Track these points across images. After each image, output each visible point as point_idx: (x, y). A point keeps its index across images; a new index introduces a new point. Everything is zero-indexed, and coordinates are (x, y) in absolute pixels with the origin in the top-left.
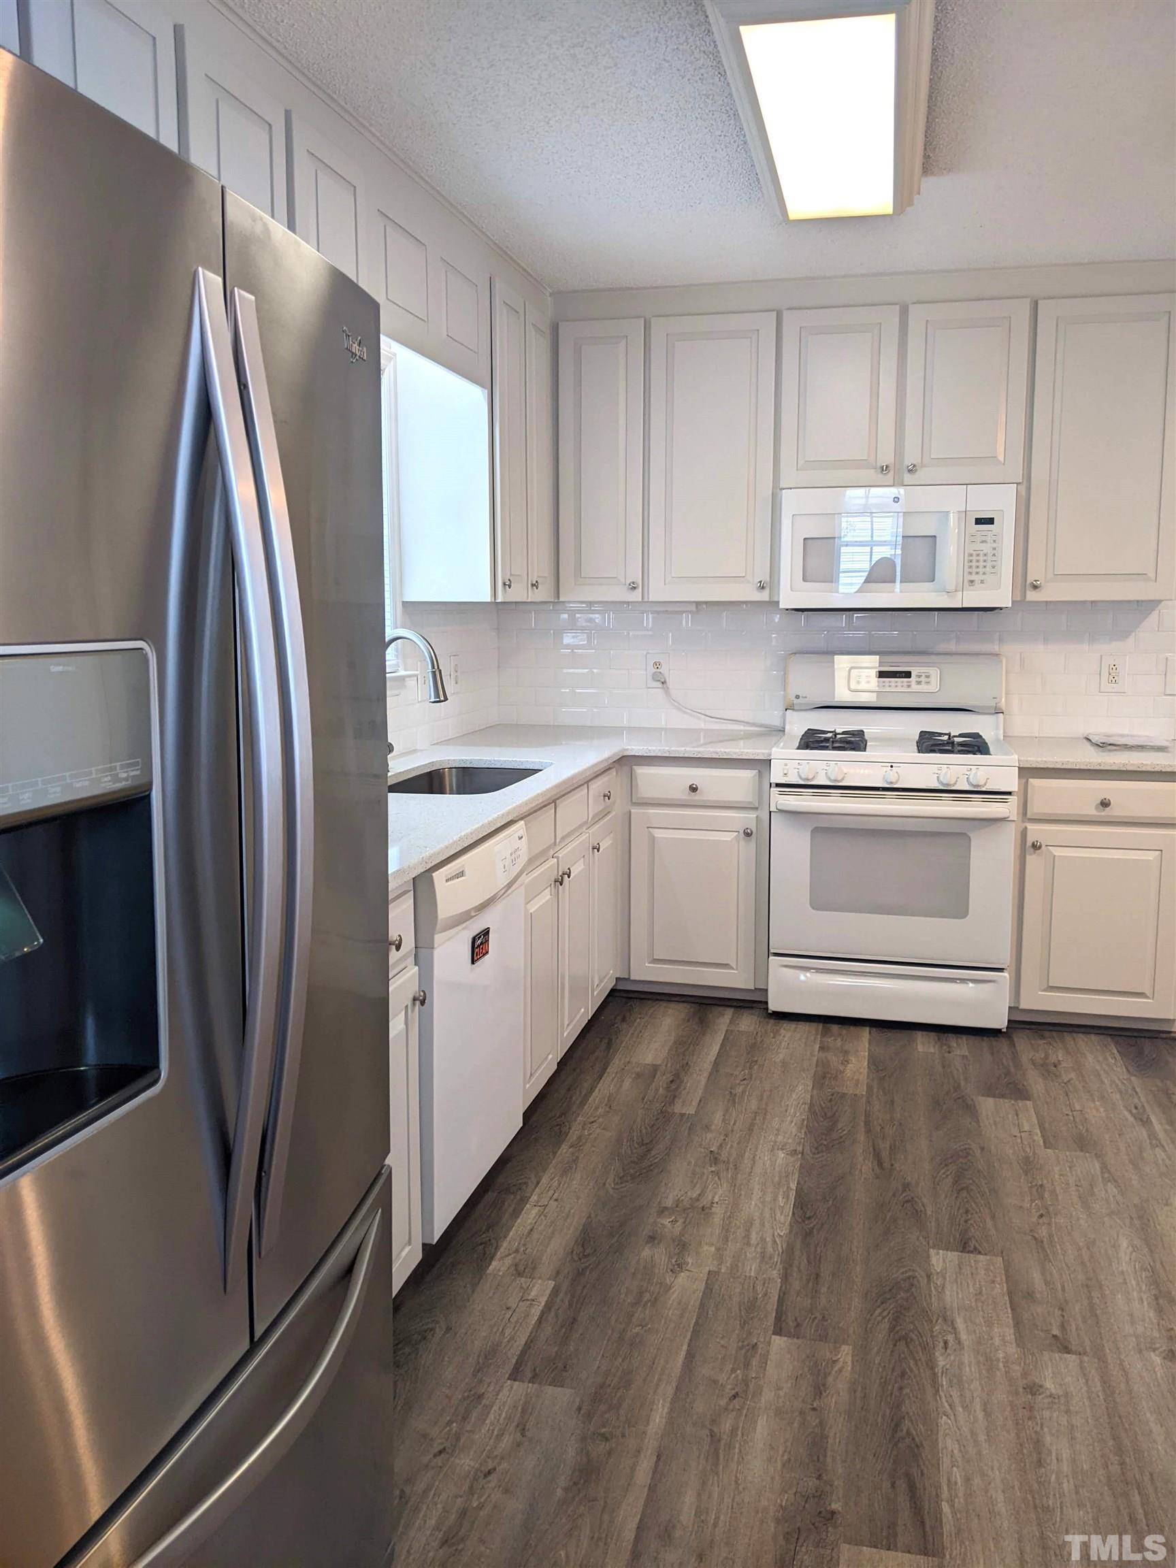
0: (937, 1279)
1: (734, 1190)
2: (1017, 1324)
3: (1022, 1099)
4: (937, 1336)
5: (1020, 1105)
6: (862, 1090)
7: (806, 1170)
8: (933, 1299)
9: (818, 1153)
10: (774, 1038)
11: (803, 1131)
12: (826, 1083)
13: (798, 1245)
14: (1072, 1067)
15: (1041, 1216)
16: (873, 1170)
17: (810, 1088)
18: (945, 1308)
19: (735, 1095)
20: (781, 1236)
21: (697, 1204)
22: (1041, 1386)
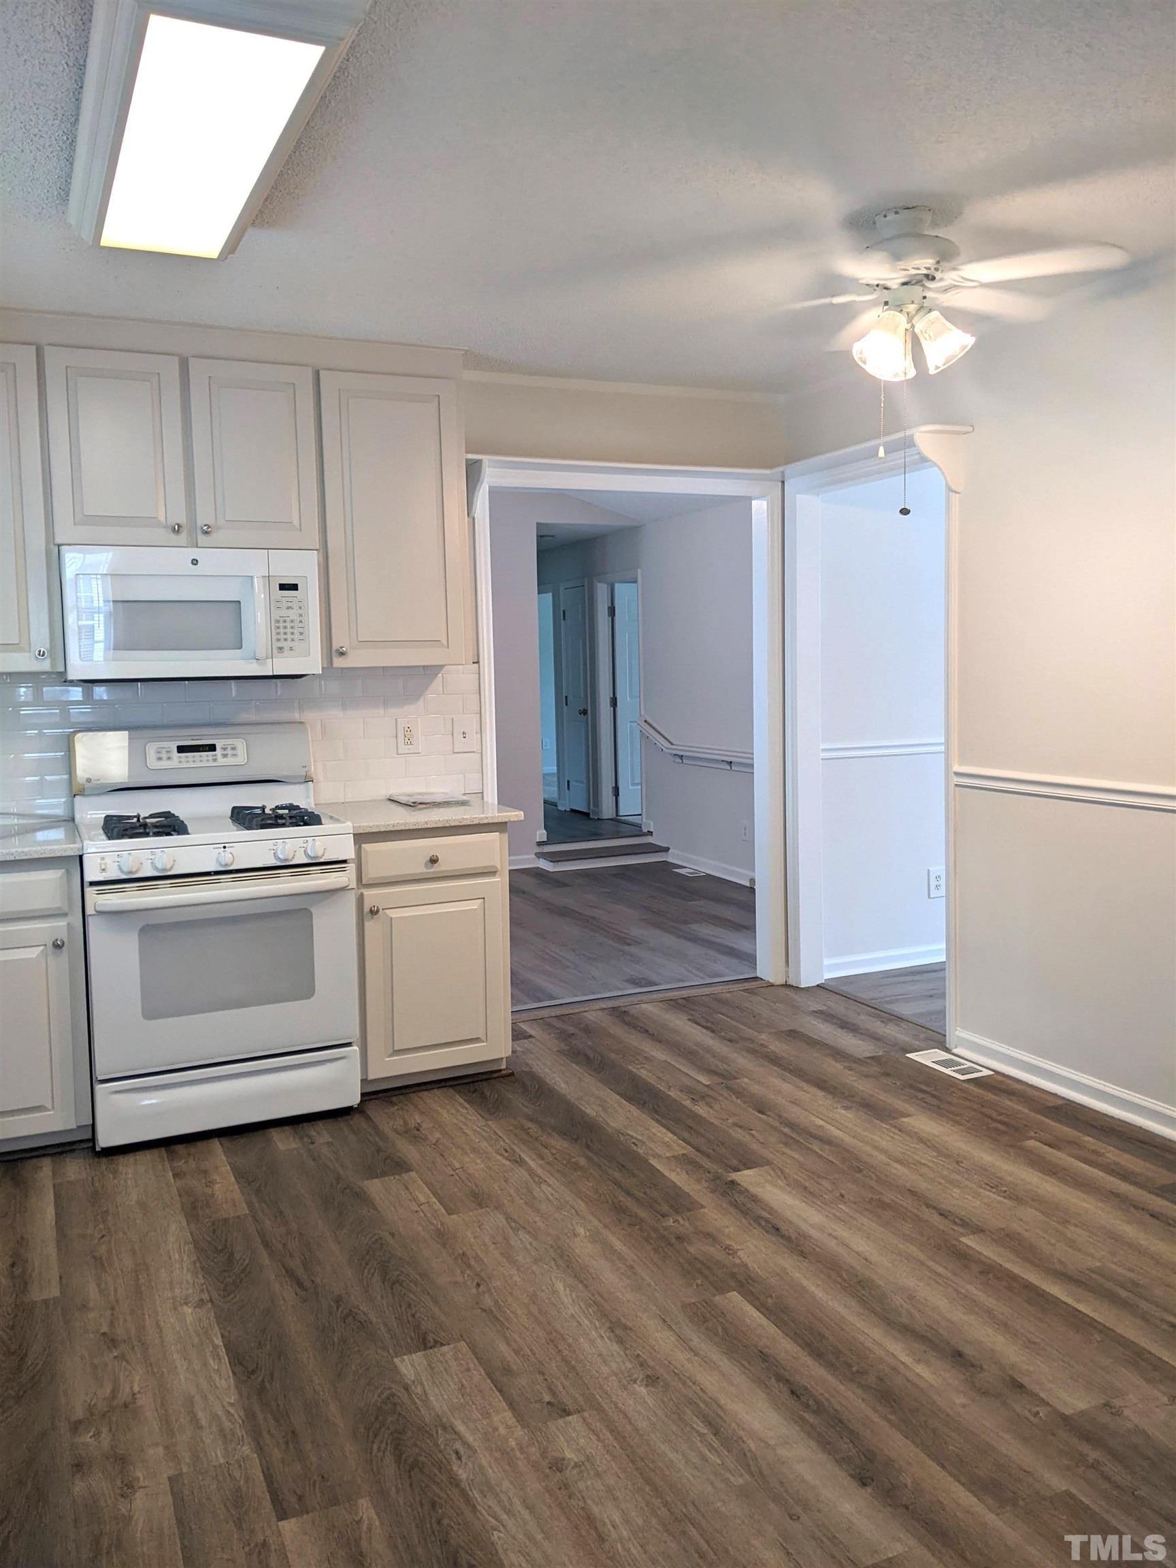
0: (416, 1388)
1: (152, 1371)
2: (511, 1405)
3: (406, 1172)
4: (445, 1449)
5: (406, 1178)
6: (244, 1209)
7: (223, 1319)
8: (422, 1409)
9: (229, 1295)
10: (115, 1178)
11: (201, 1276)
12: (200, 1214)
13: (256, 1408)
14: (434, 1127)
15: (478, 1285)
16: (296, 1294)
17: (184, 1223)
18: (438, 1416)
19: (101, 1258)
20: (231, 1405)
21: (115, 1403)
22: (563, 1459)
